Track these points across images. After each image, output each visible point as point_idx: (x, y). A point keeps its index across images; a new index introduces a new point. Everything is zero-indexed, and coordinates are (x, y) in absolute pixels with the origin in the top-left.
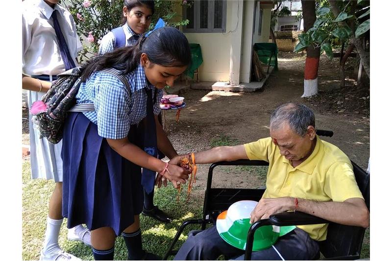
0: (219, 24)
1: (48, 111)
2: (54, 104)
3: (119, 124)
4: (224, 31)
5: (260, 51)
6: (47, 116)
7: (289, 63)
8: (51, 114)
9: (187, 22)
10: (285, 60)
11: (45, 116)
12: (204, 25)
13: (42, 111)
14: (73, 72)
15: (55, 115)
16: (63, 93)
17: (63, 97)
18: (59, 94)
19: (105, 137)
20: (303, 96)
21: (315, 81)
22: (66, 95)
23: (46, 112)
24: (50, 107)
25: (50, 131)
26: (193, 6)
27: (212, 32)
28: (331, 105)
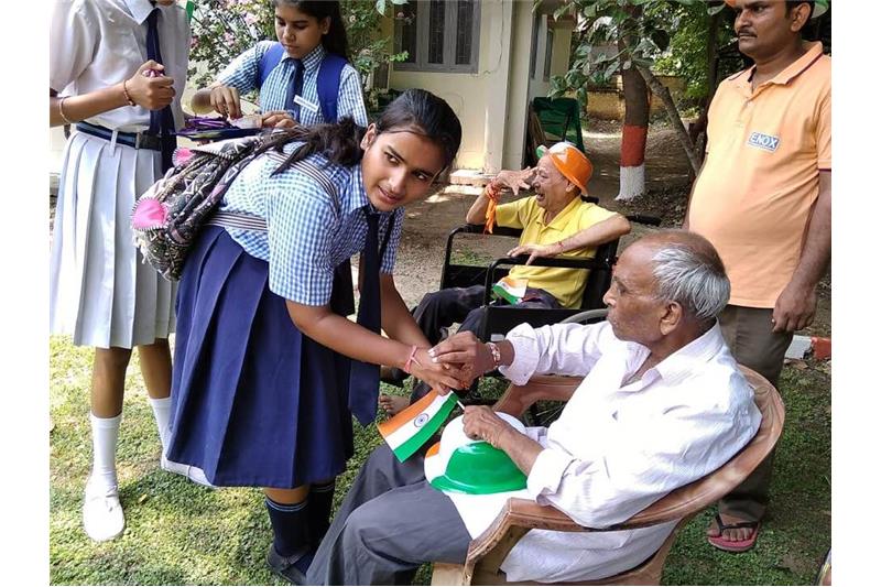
0: (465, 56)
1: (169, 226)
2: (182, 214)
3: (315, 274)
4: (474, 70)
5: (546, 112)
6: (167, 235)
7: (607, 142)
8: (175, 233)
9: (405, 55)
10: (600, 136)
11: (163, 235)
12: (436, 57)
13: (158, 225)
14: (223, 150)
15: (182, 235)
16: (200, 192)
17: (200, 200)
18: (192, 193)
19: (283, 295)
20: (618, 198)
21: (640, 169)
22: (205, 198)
23: (165, 227)
24: (174, 217)
25: (169, 261)
26: (415, 21)
27: (452, 70)
28: (665, 211)
